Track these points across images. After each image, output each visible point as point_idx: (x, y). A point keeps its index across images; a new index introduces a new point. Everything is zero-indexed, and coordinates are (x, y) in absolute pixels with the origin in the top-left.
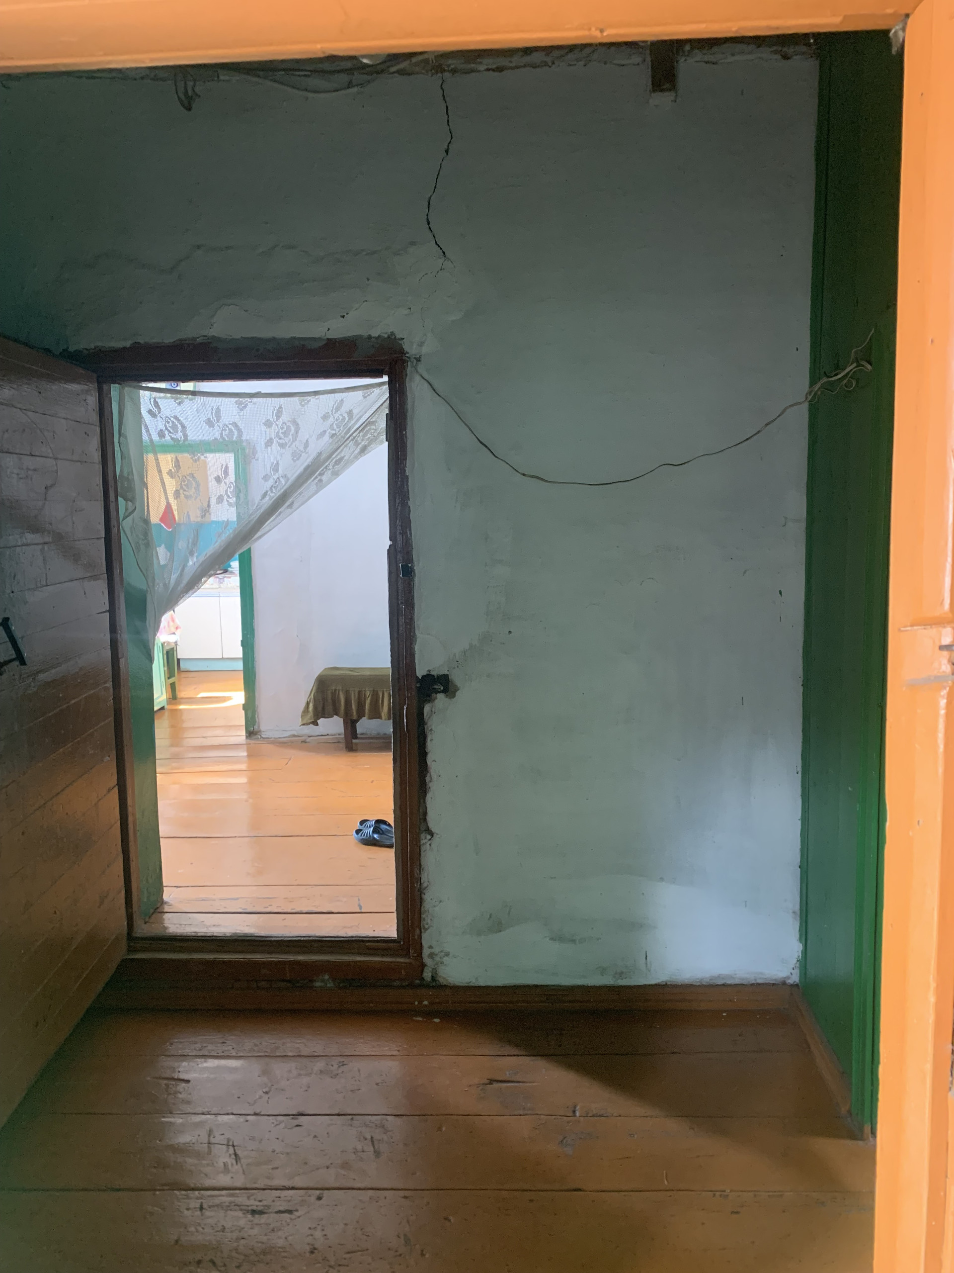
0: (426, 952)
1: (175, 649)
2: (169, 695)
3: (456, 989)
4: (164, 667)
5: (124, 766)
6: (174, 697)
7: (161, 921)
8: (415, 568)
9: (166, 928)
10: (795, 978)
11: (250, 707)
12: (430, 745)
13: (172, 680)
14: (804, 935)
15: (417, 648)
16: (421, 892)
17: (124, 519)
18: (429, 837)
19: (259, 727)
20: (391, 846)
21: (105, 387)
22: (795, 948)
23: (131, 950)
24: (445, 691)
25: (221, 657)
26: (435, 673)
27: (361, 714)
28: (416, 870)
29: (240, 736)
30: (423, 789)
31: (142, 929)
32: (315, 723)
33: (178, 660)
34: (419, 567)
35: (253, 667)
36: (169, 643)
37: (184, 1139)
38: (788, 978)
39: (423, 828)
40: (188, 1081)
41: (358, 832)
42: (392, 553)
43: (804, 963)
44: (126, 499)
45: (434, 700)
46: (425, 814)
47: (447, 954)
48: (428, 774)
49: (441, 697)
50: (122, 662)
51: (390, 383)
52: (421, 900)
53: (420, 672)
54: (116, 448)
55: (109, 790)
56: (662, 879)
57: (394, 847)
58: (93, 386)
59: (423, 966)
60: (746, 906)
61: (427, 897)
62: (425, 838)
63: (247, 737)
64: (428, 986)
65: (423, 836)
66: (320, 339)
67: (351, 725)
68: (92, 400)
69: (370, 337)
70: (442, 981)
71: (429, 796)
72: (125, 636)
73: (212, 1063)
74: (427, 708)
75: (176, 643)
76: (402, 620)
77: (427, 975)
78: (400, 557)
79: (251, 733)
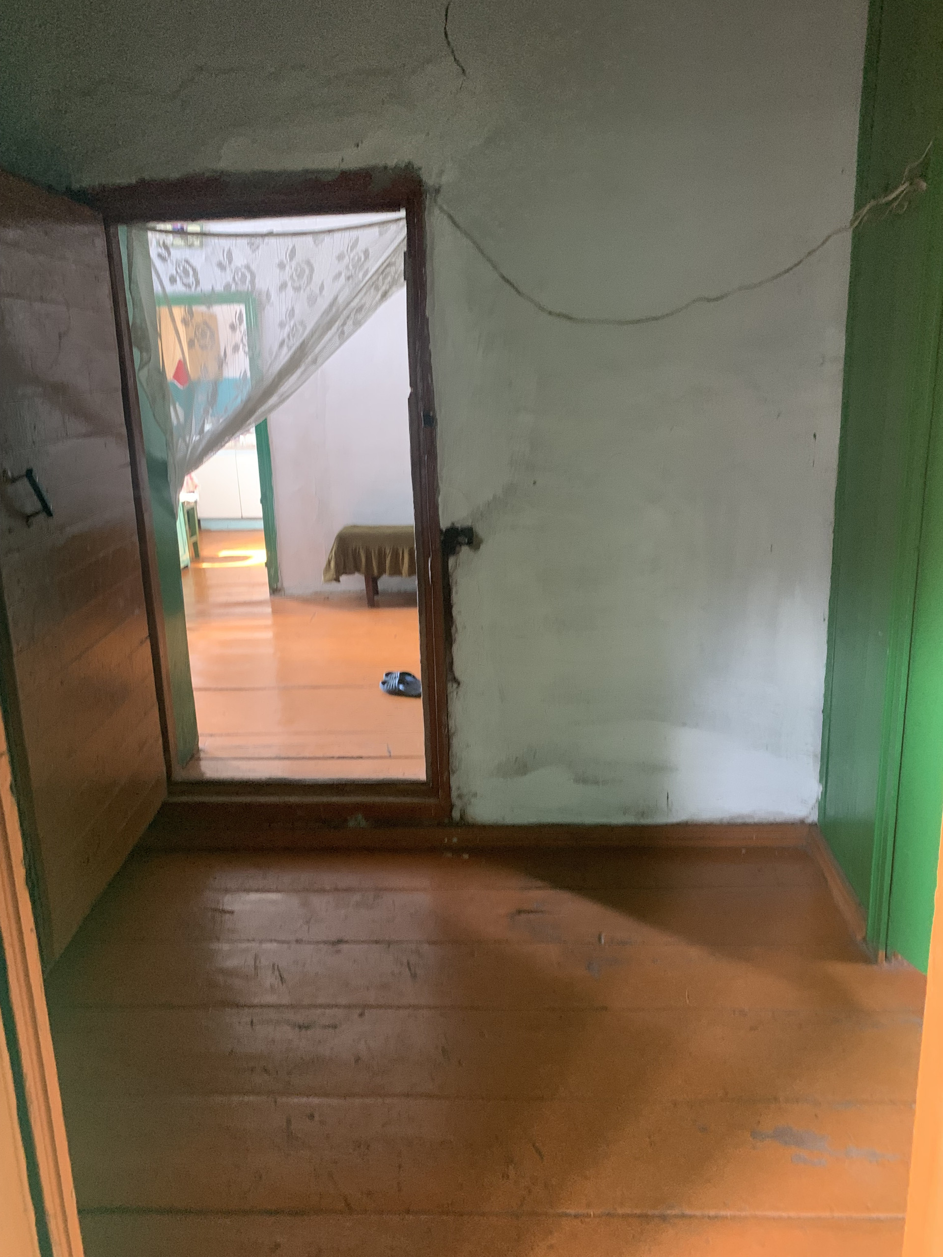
0: (454, 794)
1: (195, 508)
2: (192, 554)
3: (484, 827)
4: (185, 525)
5: (155, 621)
6: (196, 556)
7: (199, 766)
8: (437, 417)
9: (203, 774)
10: (814, 817)
11: (272, 564)
12: (455, 598)
13: (194, 539)
14: (825, 776)
15: (440, 500)
16: (449, 737)
17: (139, 370)
18: (455, 685)
19: (282, 584)
20: (418, 696)
21: (112, 230)
22: (813, 789)
23: (170, 793)
24: (470, 543)
25: (240, 516)
26: (458, 525)
27: (382, 571)
28: (444, 718)
29: (265, 593)
30: (449, 640)
31: (180, 774)
32: (337, 580)
33: (199, 521)
34: (442, 415)
35: (273, 525)
36: (188, 503)
37: (231, 963)
38: (807, 817)
39: (450, 677)
40: (232, 912)
41: (384, 683)
42: (413, 401)
43: (823, 804)
44: (140, 349)
45: (458, 553)
46: (452, 663)
47: (475, 795)
48: (454, 626)
49: (465, 550)
50: (146, 517)
51: (409, 219)
52: (449, 746)
53: (444, 524)
54: (127, 296)
55: (142, 642)
56: (684, 724)
57: (422, 697)
58: (99, 229)
59: (452, 806)
60: (767, 749)
61: (455, 742)
62: (451, 687)
63: (270, 594)
64: (457, 825)
65: (449, 685)
66: (333, 171)
67: (372, 582)
68: (100, 243)
69: (385, 168)
70: (470, 820)
71: (455, 647)
72: (147, 493)
73: (254, 896)
74: (451, 561)
75: (196, 502)
76: (424, 472)
77: (456, 814)
78: (421, 404)
79: (275, 589)
